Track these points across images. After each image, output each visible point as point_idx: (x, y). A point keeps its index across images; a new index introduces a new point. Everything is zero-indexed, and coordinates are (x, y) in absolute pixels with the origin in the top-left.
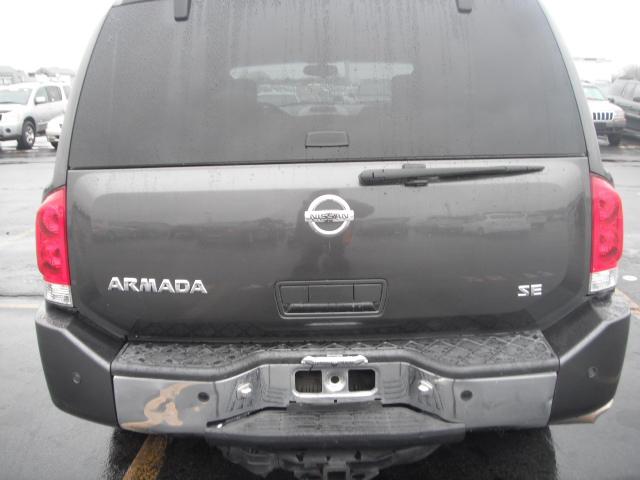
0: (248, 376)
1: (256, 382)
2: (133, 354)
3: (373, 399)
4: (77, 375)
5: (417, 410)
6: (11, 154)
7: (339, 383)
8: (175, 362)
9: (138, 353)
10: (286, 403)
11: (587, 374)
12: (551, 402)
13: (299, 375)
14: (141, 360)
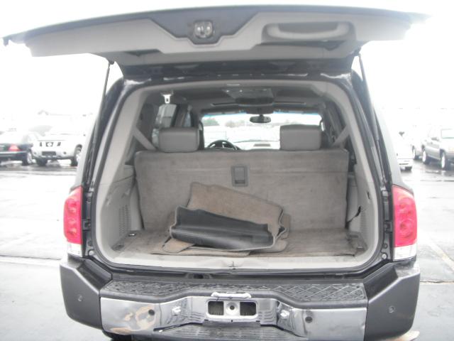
0: (179, 302)
1: (184, 306)
2: (113, 286)
3: (255, 321)
4: (81, 297)
5: (282, 329)
6: (66, 169)
7: (235, 309)
8: (137, 291)
9: (116, 286)
10: (202, 321)
11: (388, 311)
12: (364, 327)
13: (211, 304)
14: (118, 289)
